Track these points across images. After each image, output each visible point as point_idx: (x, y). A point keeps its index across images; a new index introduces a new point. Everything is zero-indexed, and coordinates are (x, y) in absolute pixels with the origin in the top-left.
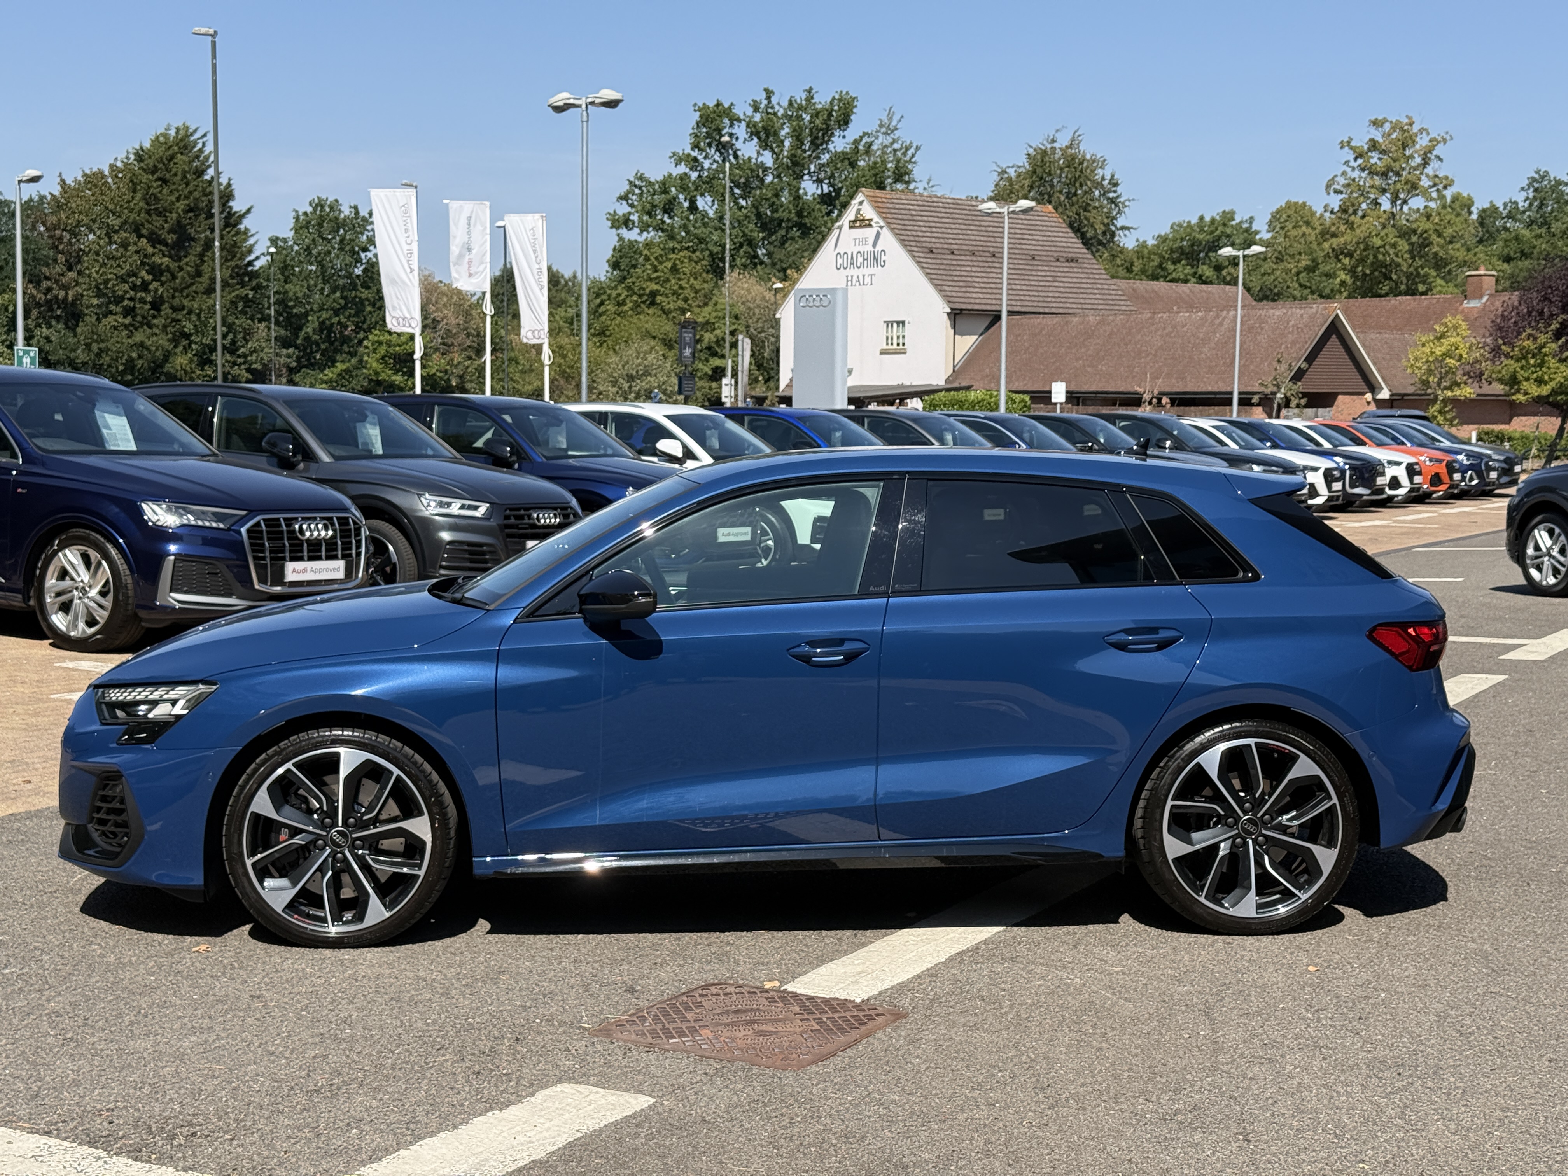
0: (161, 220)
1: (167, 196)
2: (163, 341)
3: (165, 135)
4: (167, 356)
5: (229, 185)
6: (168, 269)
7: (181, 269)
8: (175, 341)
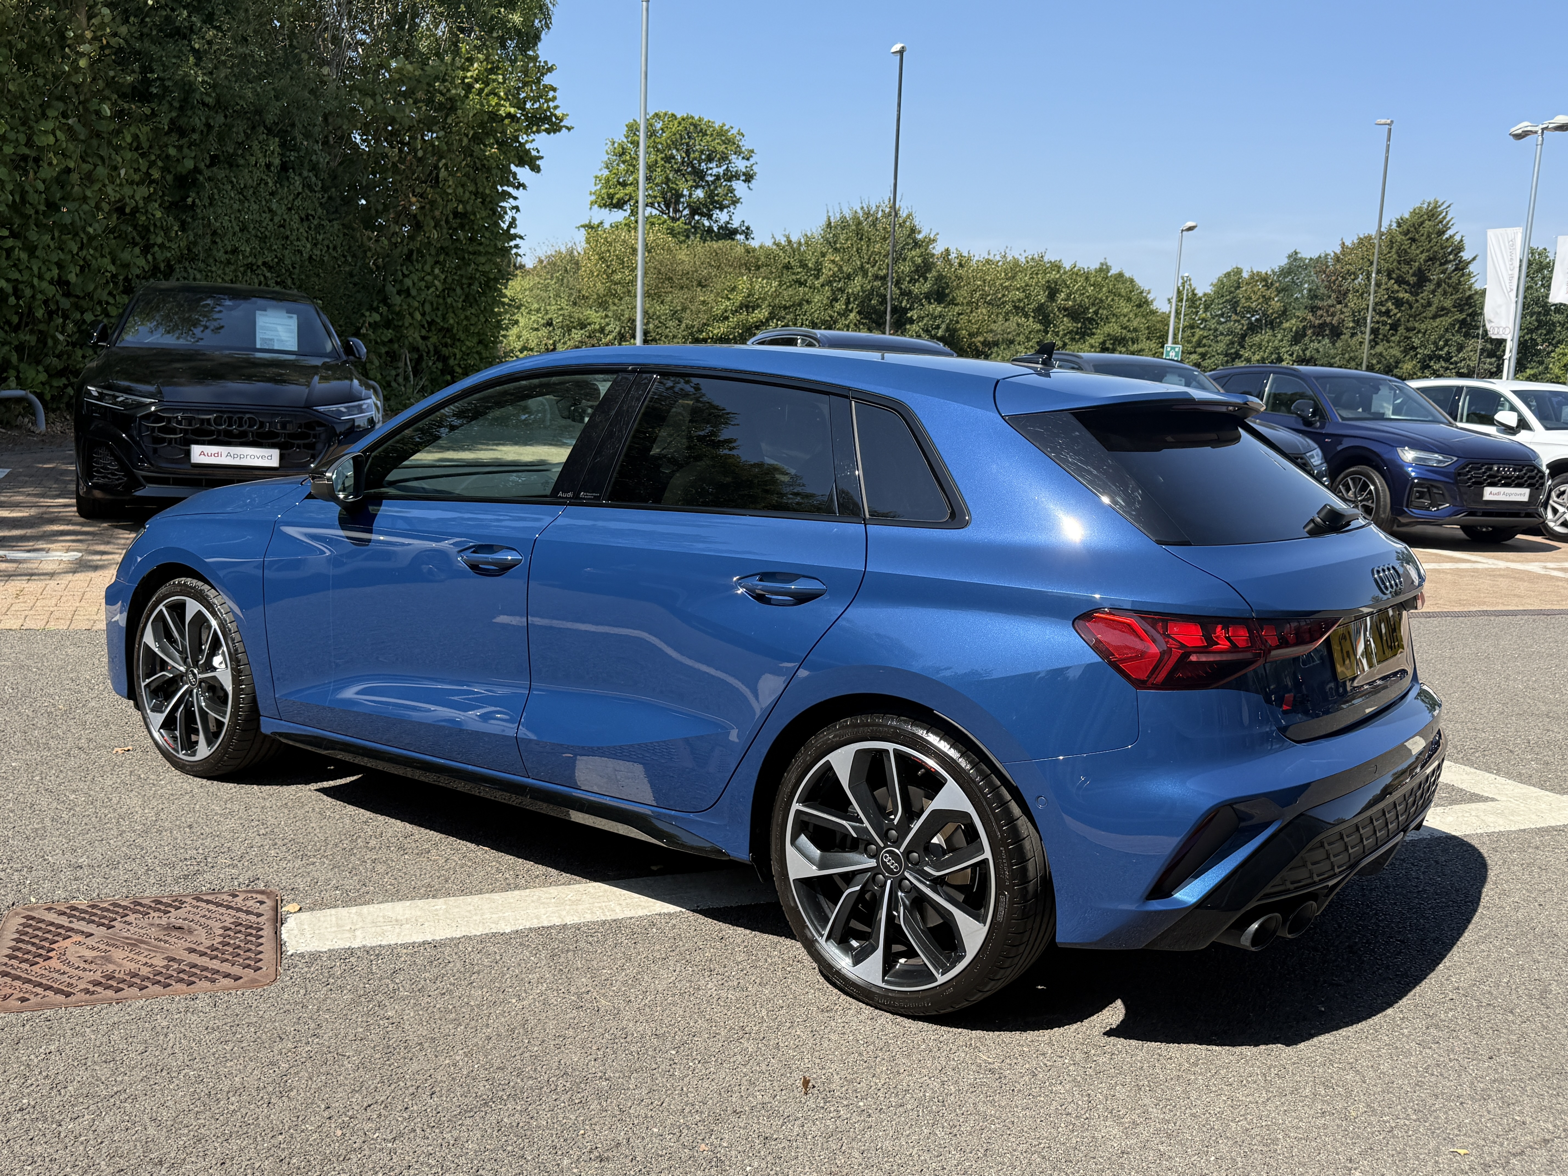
0: (1407, 267)
1: (1414, 250)
2: (1396, 352)
3: (1420, 208)
4: (1397, 362)
5: (1461, 241)
6: (1408, 302)
7: (1417, 301)
8: (1405, 352)
